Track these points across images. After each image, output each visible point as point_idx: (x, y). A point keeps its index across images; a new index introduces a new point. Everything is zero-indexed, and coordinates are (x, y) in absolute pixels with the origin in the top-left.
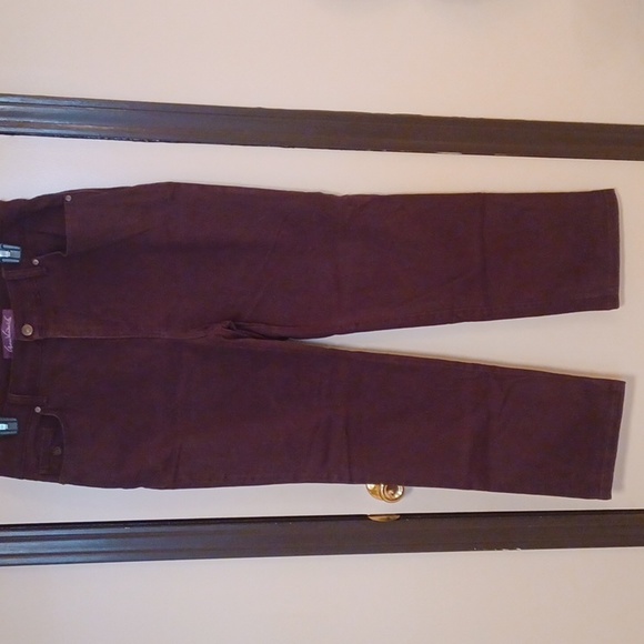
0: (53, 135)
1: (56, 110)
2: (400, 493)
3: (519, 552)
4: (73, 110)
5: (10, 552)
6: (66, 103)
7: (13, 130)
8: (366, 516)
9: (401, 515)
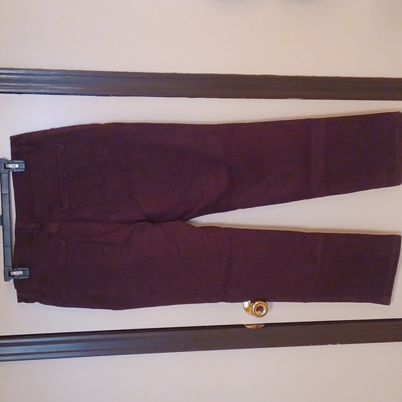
0: (46, 94)
1: (48, 78)
2: (264, 312)
3: (339, 346)
4: (57, 77)
5: (24, 352)
6: (54, 73)
7: (20, 91)
8: (243, 325)
9: (265, 324)
